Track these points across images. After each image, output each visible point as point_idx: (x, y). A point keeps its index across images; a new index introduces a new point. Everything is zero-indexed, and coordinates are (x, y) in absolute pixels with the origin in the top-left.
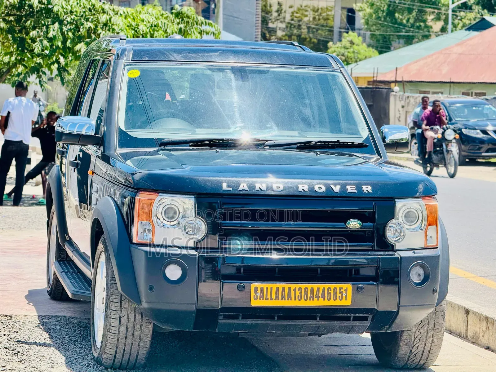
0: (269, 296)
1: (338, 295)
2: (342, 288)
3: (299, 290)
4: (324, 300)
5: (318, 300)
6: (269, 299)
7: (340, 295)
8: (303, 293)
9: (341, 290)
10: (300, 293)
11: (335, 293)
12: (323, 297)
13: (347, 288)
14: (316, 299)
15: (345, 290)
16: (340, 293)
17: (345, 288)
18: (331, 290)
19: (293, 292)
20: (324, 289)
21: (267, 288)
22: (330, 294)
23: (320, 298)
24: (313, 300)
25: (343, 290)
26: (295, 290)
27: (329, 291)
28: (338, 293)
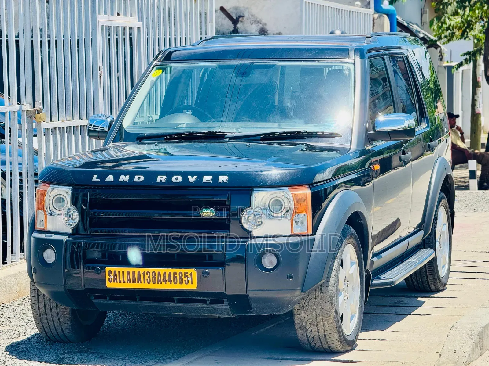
0: (121, 279)
1: (184, 279)
2: (187, 273)
3: (147, 274)
4: (171, 283)
5: (166, 283)
6: (122, 281)
7: (186, 279)
8: (151, 277)
9: (186, 275)
10: (149, 277)
11: (181, 278)
12: (170, 281)
13: (192, 273)
14: (163, 283)
15: (190, 275)
16: (185, 277)
17: (189, 273)
18: (176, 274)
19: (142, 276)
20: (170, 273)
21: (119, 271)
22: (176, 277)
23: (167, 282)
24: (161, 283)
25: (188, 275)
26: (144, 274)
27: (175, 275)
28: (183, 277)
